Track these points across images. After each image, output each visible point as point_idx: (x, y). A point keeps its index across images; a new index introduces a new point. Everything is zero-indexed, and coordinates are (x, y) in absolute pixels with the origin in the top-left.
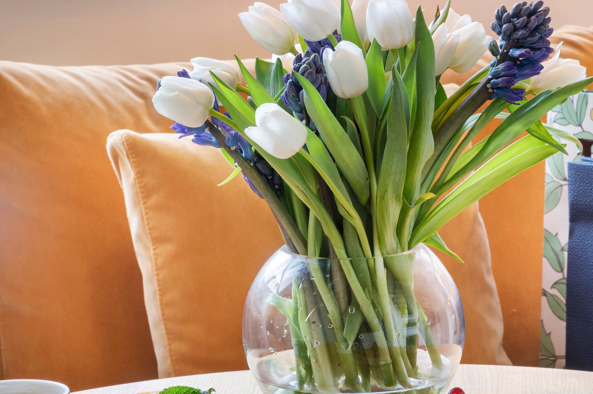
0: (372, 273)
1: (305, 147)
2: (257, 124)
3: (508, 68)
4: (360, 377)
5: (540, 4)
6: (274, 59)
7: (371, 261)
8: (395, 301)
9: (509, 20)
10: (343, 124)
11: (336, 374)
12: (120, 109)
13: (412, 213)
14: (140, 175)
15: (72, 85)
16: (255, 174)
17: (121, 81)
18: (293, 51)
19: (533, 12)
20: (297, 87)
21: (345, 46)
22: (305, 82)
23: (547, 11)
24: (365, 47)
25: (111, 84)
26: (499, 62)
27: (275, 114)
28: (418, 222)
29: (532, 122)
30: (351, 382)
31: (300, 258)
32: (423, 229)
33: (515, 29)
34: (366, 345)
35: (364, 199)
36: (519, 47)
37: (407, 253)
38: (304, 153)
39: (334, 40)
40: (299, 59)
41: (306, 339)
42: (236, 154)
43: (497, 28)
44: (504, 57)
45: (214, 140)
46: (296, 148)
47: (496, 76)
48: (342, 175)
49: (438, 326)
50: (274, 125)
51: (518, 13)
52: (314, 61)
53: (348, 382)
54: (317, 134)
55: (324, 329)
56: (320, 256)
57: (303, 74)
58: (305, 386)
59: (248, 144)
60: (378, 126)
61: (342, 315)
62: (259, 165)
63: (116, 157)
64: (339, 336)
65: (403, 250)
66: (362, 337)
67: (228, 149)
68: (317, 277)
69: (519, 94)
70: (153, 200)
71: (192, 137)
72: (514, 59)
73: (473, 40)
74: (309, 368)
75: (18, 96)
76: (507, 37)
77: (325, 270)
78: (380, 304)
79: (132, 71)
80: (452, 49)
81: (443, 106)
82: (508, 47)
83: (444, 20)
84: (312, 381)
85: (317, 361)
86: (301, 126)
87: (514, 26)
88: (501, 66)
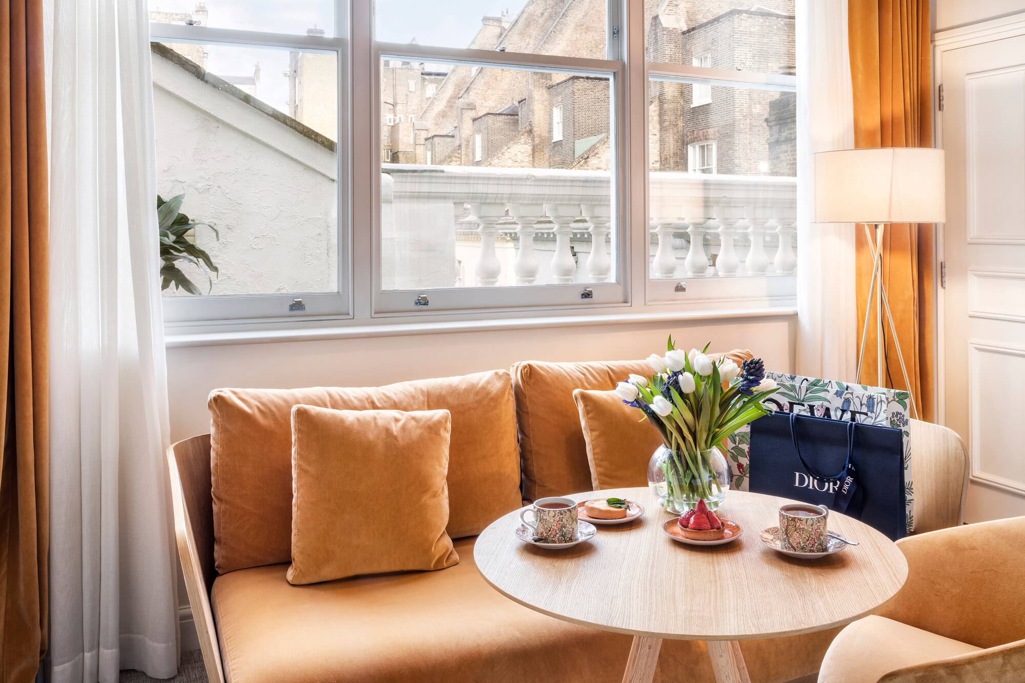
0: (696, 457)
1: (672, 412)
2: (654, 402)
3: (747, 383)
4: (691, 495)
5: (760, 359)
6: (659, 375)
7: (696, 454)
8: (704, 467)
9: (748, 365)
10: (685, 402)
11: (682, 494)
12: (576, 379)
13: (711, 436)
14: (586, 406)
15: (560, 371)
16: (652, 418)
17: (577, 370)
18: (666, 373)
19: (757, 362)
20: (668, 389)
21: (687, 374)
22: (671, 388)
23: (762, 362)
24: (694, 374)
25: (572, 370)
26: (744, 381)
27: (661, 400)
28: (713, 438)
29: (756, 403)
30: (688, 497)
31: (670, 450)
32: (716, 441)
33: (751, 369)
34: (694, 484)
35: (693, 430)
36: (752, 375)
37: (709, 450)
38: (671, 414)
39: (683, 371)
40: (669, 378)
41: (671, 480)
42: (646, 411)
43: (743, 368)
44: (746, 379)
45: (638, 405)
46: (668, 413)
47: (743, 386)
48: (685, 421)
49: (721, 476)
50: (661, 404)
51: (751, 362)
52: (675, 379)
53: (686, 497)
54: (676, 406)
55: (678, 478)
56: (677, 450)
57: (670, 385)
58: (671, 498)
59: (650, 408)
60: (698, 404)
61: (685, 472)
62: (654, 415)
63: (576, 399)
64: (683, 480)
65: (707, 449)
66: (692, 481)
67: (643, 409)
68: (675, 458)
69: (752, 393)
70: (590, 415)
71: (630, 404)
72: (749, 380)
73: (733, 370)
74: (672, 490)
75: (539, 374)
76: (747, 371)
77: (679, 456)
78: (699, 469)
79: (579, 365)
80: (726, 374)
81: (722, 395)
82: (748, 375)
83: (722, 363)
84: (673, 495)
85: (675, 488)
86: (669, 404)
87: (750, 367)
88: (745, 382)
